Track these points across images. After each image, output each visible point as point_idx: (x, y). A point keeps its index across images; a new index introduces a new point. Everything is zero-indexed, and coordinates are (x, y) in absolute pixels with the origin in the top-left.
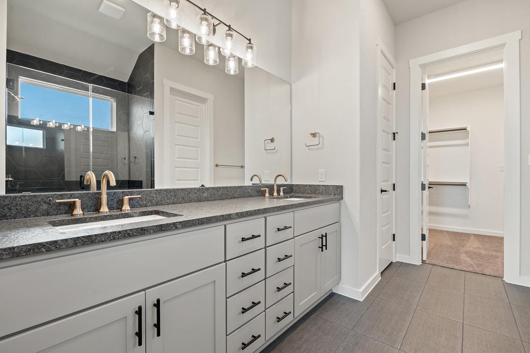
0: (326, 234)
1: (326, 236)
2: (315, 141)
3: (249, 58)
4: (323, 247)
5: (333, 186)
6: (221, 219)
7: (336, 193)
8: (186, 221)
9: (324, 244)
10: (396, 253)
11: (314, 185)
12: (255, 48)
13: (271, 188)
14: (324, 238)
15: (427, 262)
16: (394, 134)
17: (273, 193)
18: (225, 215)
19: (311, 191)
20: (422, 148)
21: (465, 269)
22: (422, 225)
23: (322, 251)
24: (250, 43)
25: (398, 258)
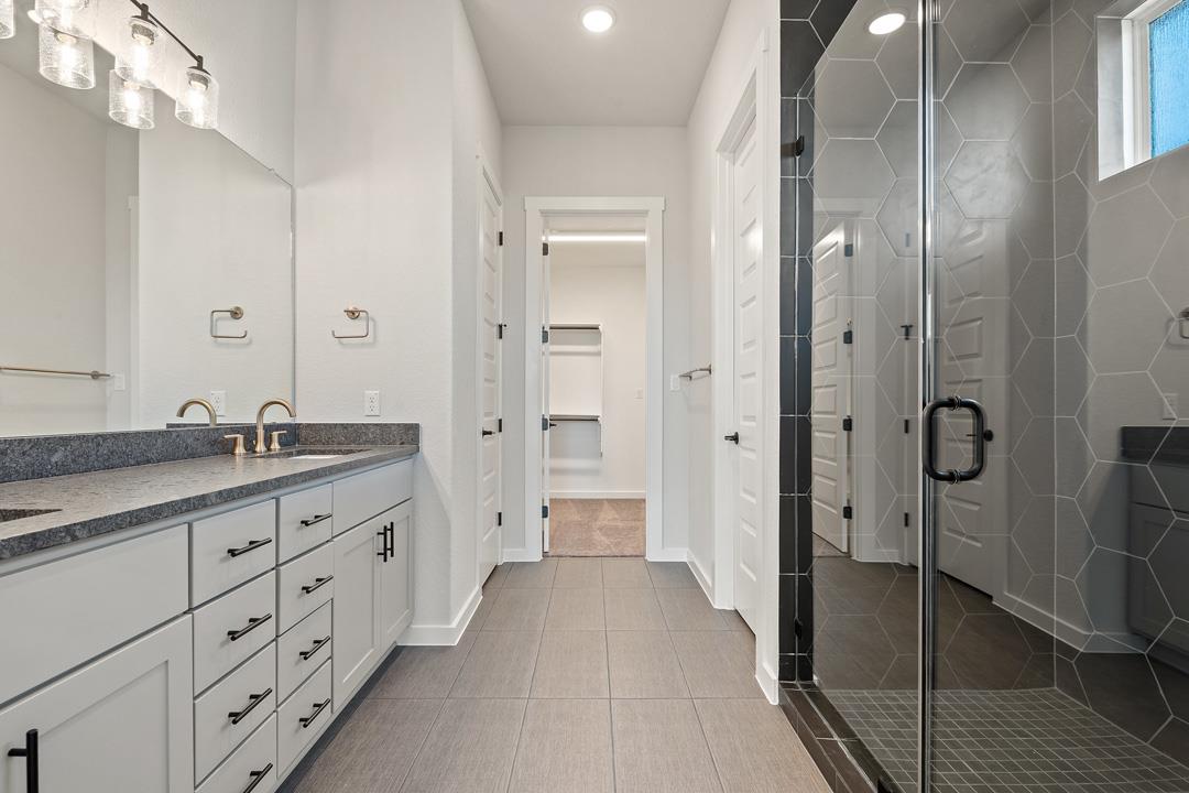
0: (392, 524)
1: (392, 529)
2: (357, 327)
3: (196, 104)
4: (387, 552)
5: (399, 425)
6: (184, 508)
7: (405, 438)
8: (100, 519)
9: (389, 546)
10: (503, 547)
11: (353, 425)
12: (213, 80)
13: (249, 432)
14: (389, 533)
15: (550, 554)
16: (501, 326)
17: (256, 446)
18: (194, 498)
19: (346, 438)
20: (543, 353)
21: (602, 553)
22: (543, 494)
23: (385, 560)
24: (200, 67)
25: (505, 557)
